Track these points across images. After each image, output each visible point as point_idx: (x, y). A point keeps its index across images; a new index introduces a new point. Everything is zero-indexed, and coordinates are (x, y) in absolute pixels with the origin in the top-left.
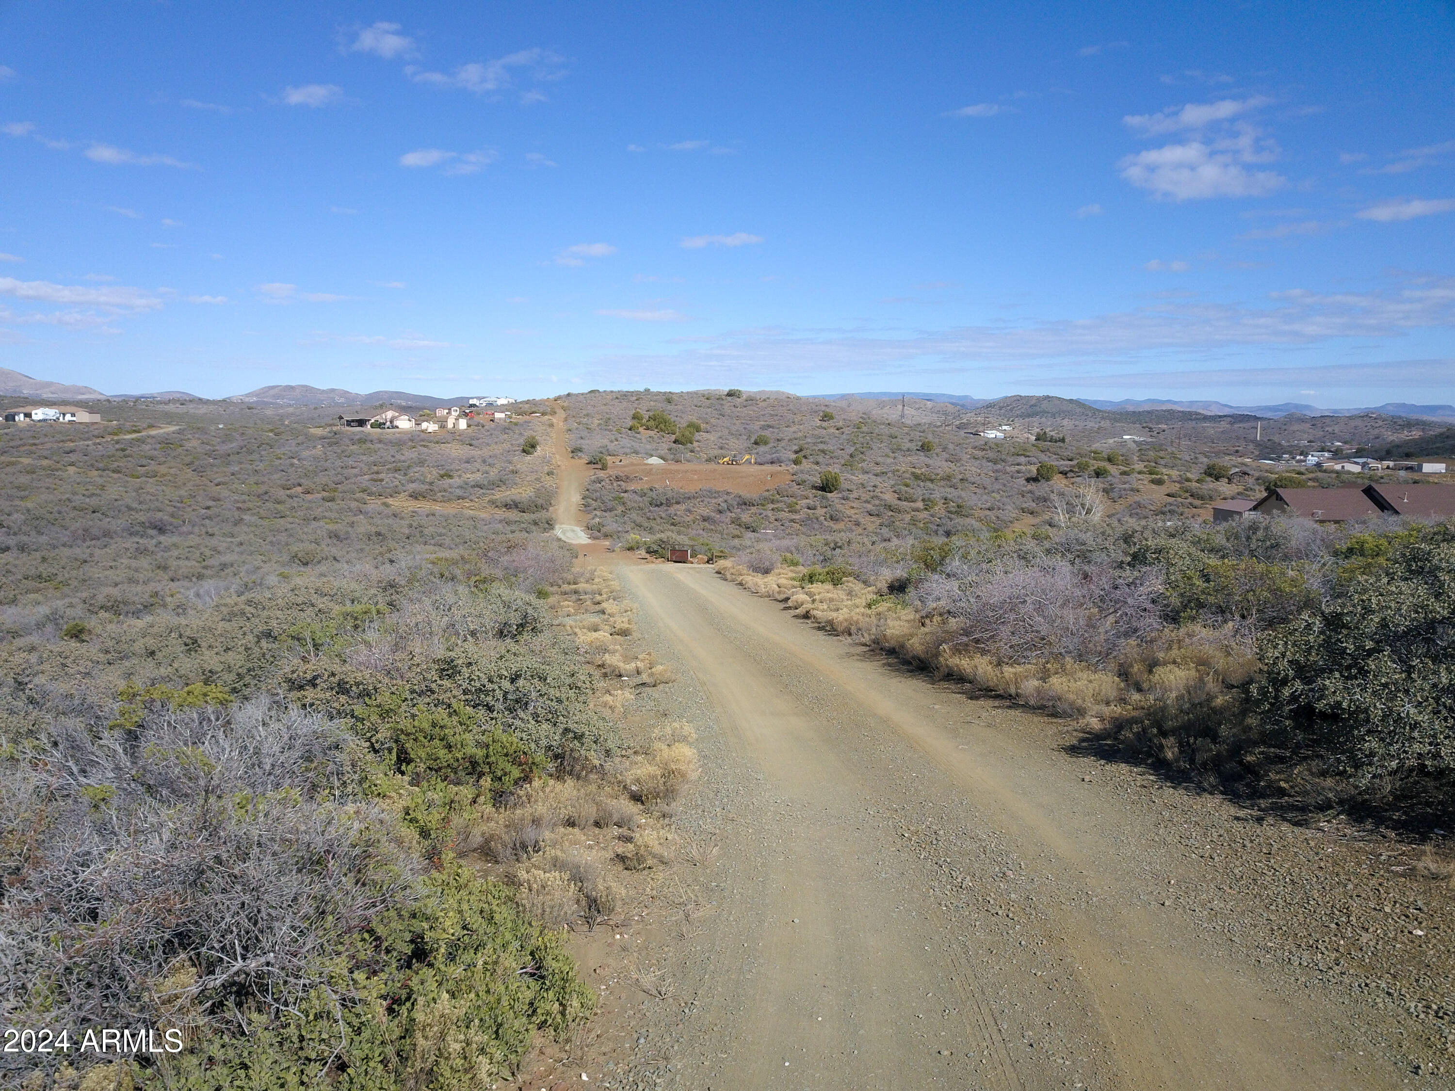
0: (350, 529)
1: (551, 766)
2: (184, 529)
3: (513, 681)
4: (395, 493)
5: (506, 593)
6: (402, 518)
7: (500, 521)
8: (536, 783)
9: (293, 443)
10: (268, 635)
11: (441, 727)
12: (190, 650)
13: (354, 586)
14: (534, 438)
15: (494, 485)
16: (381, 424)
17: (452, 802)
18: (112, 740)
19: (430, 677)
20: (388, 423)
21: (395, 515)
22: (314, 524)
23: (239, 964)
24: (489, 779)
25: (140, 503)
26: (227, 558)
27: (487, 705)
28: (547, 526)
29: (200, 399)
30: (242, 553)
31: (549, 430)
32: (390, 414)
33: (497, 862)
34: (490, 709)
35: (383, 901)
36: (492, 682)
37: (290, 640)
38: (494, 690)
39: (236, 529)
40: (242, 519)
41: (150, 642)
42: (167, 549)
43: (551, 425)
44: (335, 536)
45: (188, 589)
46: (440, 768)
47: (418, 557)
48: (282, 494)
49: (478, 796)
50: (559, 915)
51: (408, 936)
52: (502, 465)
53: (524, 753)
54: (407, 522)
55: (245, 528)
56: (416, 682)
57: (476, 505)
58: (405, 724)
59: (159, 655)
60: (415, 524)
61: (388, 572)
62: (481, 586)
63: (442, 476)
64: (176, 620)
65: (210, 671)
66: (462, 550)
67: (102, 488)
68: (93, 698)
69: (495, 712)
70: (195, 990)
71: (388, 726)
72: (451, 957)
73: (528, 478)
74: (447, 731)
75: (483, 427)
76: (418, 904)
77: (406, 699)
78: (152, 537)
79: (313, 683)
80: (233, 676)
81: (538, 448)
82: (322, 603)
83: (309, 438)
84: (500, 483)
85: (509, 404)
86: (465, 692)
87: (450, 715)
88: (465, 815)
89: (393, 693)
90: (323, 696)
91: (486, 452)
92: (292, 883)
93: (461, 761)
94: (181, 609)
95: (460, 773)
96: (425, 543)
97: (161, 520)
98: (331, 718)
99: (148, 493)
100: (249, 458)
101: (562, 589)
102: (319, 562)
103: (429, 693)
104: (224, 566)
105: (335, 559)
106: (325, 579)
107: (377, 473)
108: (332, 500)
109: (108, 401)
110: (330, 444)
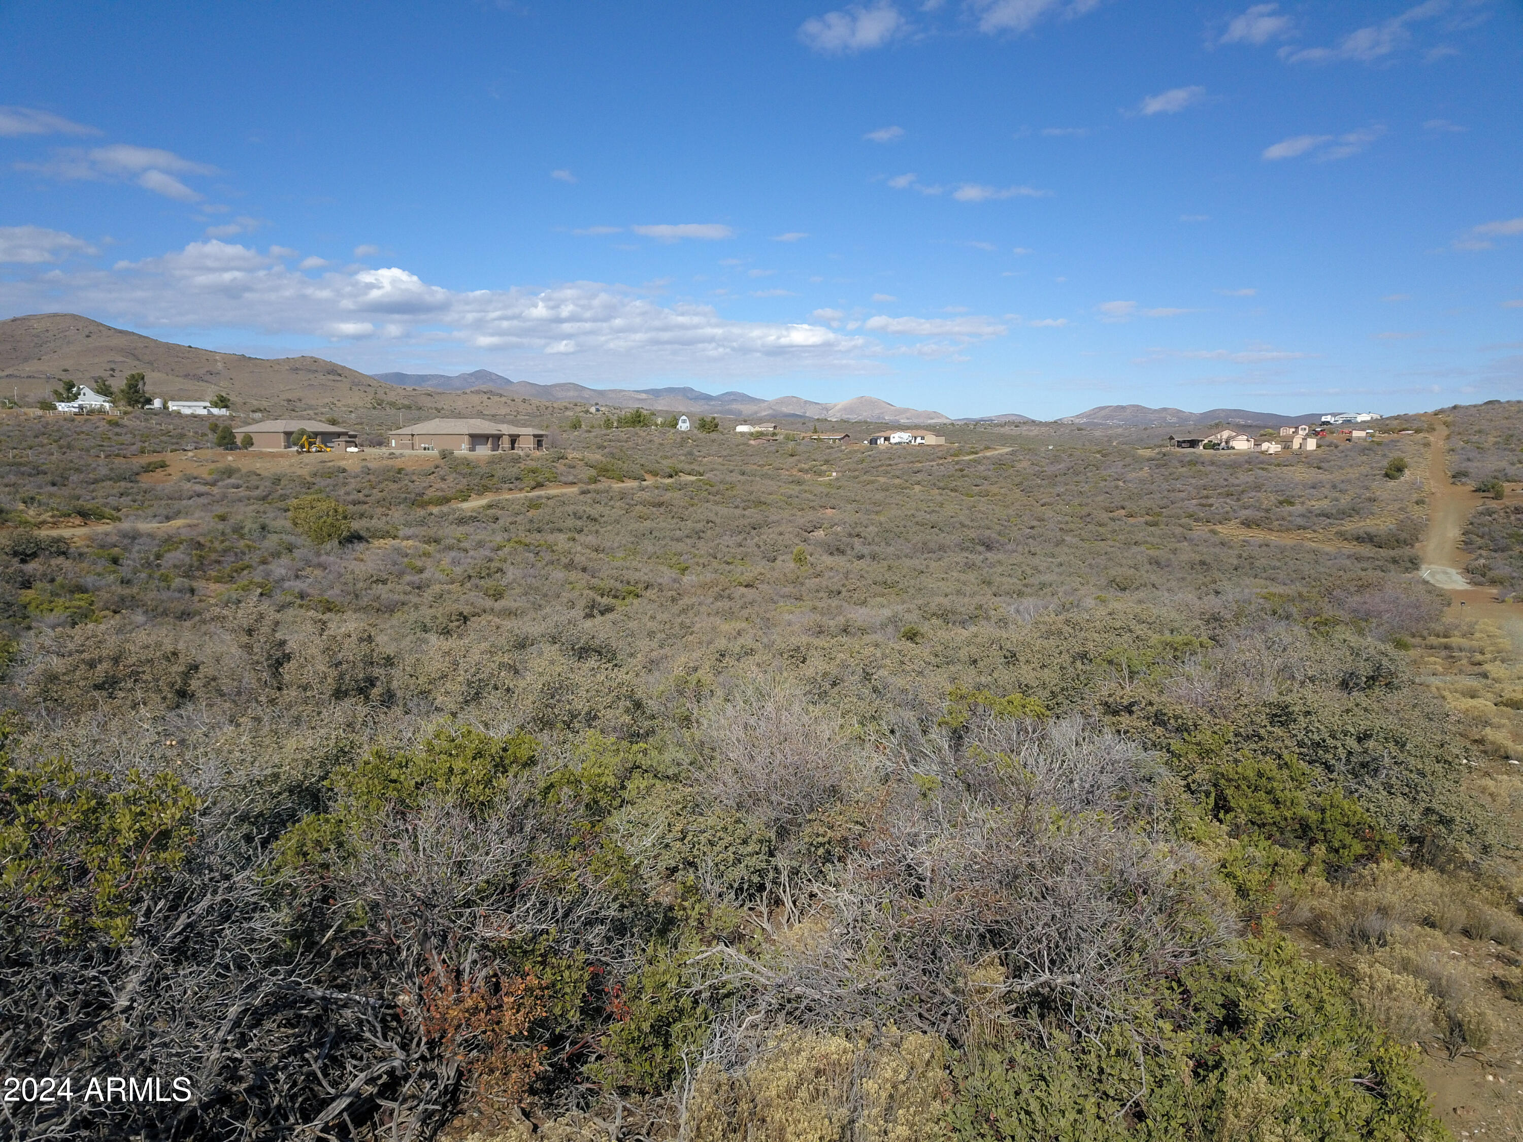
0: (1172, 556)
1: (1405, 850)
2: (1009, 547)
3: (1359, 740)
4: (1225, 519)
5: (1354, 640)
6: (1231, 547)
7: (1349, 557)
8: (1386, 865)
9: (1121, 463)
10: (1083, 656)
11: (1268, 778)
12: (1008, 663)
13: (1174, 615)
14: (1402, 460)
15: (1344, 514)
16: (1215, 445)
17: (1276, 864)
18: (940, 738)
19: (1259, 721)
20: (1223, 444)
21: (1222, 544)
22: (1135, 549)
23: (1045, 976)
24: (1323, 848)
25: (972, 520)
26: (1047, 578)
27: (1325, 763)
28: (1410, 565)
29: (1033, 421)
30: (1061, 574)
31: (1423, 450)
32: (1226, 434)
33: (1327, 945)
34: (1329, 768)
35: (1194, 954)
36: (1334, 738)
37: (1105, 665)
38: (1336, 748)
39: (1058, 549)
40: (1063, 540)
41: (974, 650)
42: (992, 566)
43: (1427, 445)
44: (1155, 562)
45: (1009, 604)
46: (1264, 825)
47: (1246, 591)
48: (1104, 516)
49: (1308, 864)
50: (1408, 1029)
51: (1220, 1000)
52: (1357, 491)
53: (1370, 826)
54: (1236, 552)
55: (1066, 549)
56: (1242, 724)
57: (1320, 537)
58: (1226, 767)
59: (980, 664)
60: (1245, 555)
61: (1212, 603)
62: (1322, 629)
63: (1281, 503)
64: (998, 633)
65: (1026, 686)
66: (1298, 587)
67: (941, 505)
68: (924, 696)
69: (1335, 774)
70: (1003, 989)
71: (1206, 767)
72: (1269, 1036)
73: (1390, 507)
74: (1275, 784)
75: (1336, 447)
76: (1235, 968)
77: (1230, 742)
78: (980, 553)
79: (1129, 709)
80: (1047, 693)
81: (1407, 472)
82: (1140, 630)
83: (1138, 460)
84: (1353, 512)
85: (1373, 421)
86: (1300, 744)
87: (1280, 767)
88: (1291, 883)
89: (1215, 733)
90: (1139, 724)
91: (1337, 476)
92: (1102, 907)
93: (1290, 821)
94: (1003, 622)
95: (1287, 834)
96: (1256, 576)
97: (989, 538)
98: (1146, 749)
99: (980, 511)
100: (1076, 479)
101: (1427, 642)
102: (1137, 589)
103: (1256, 739)
104: (1043, 586)
105: (1154, 586)
106: (1144, 606)
107: (1207, 497)
108: (1155, 524)
109: (953, 424)
110: (1158, 466)
